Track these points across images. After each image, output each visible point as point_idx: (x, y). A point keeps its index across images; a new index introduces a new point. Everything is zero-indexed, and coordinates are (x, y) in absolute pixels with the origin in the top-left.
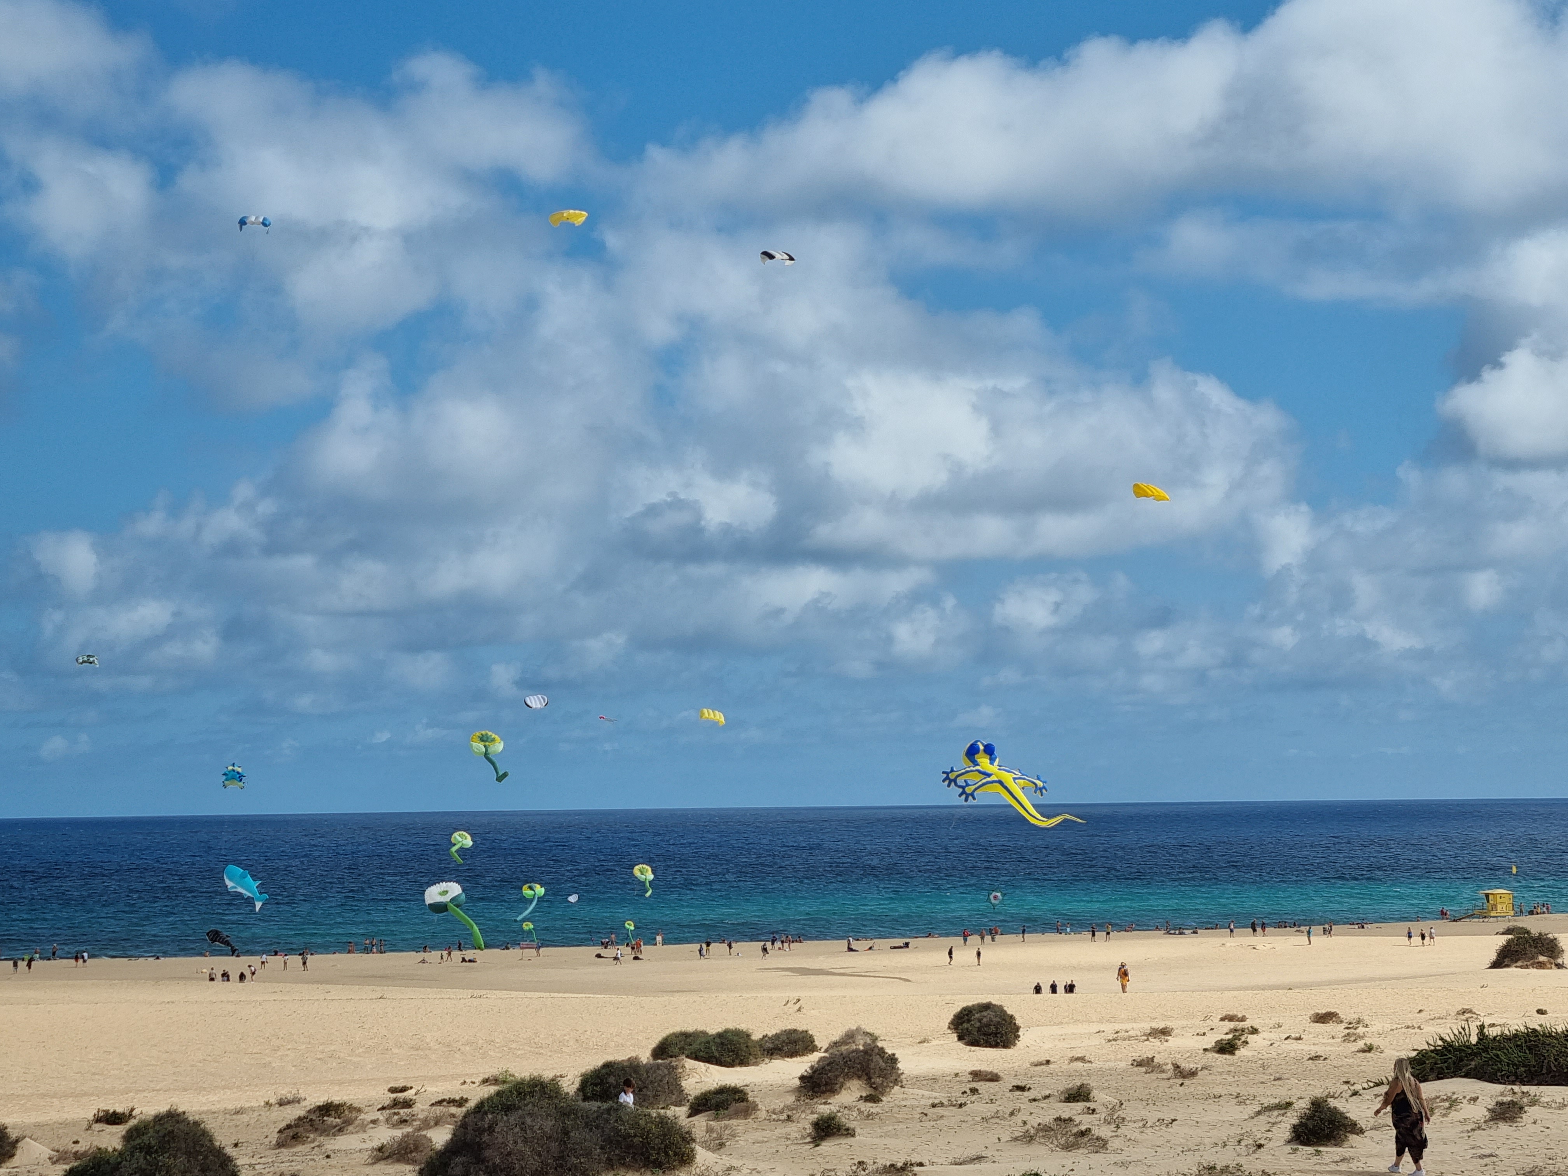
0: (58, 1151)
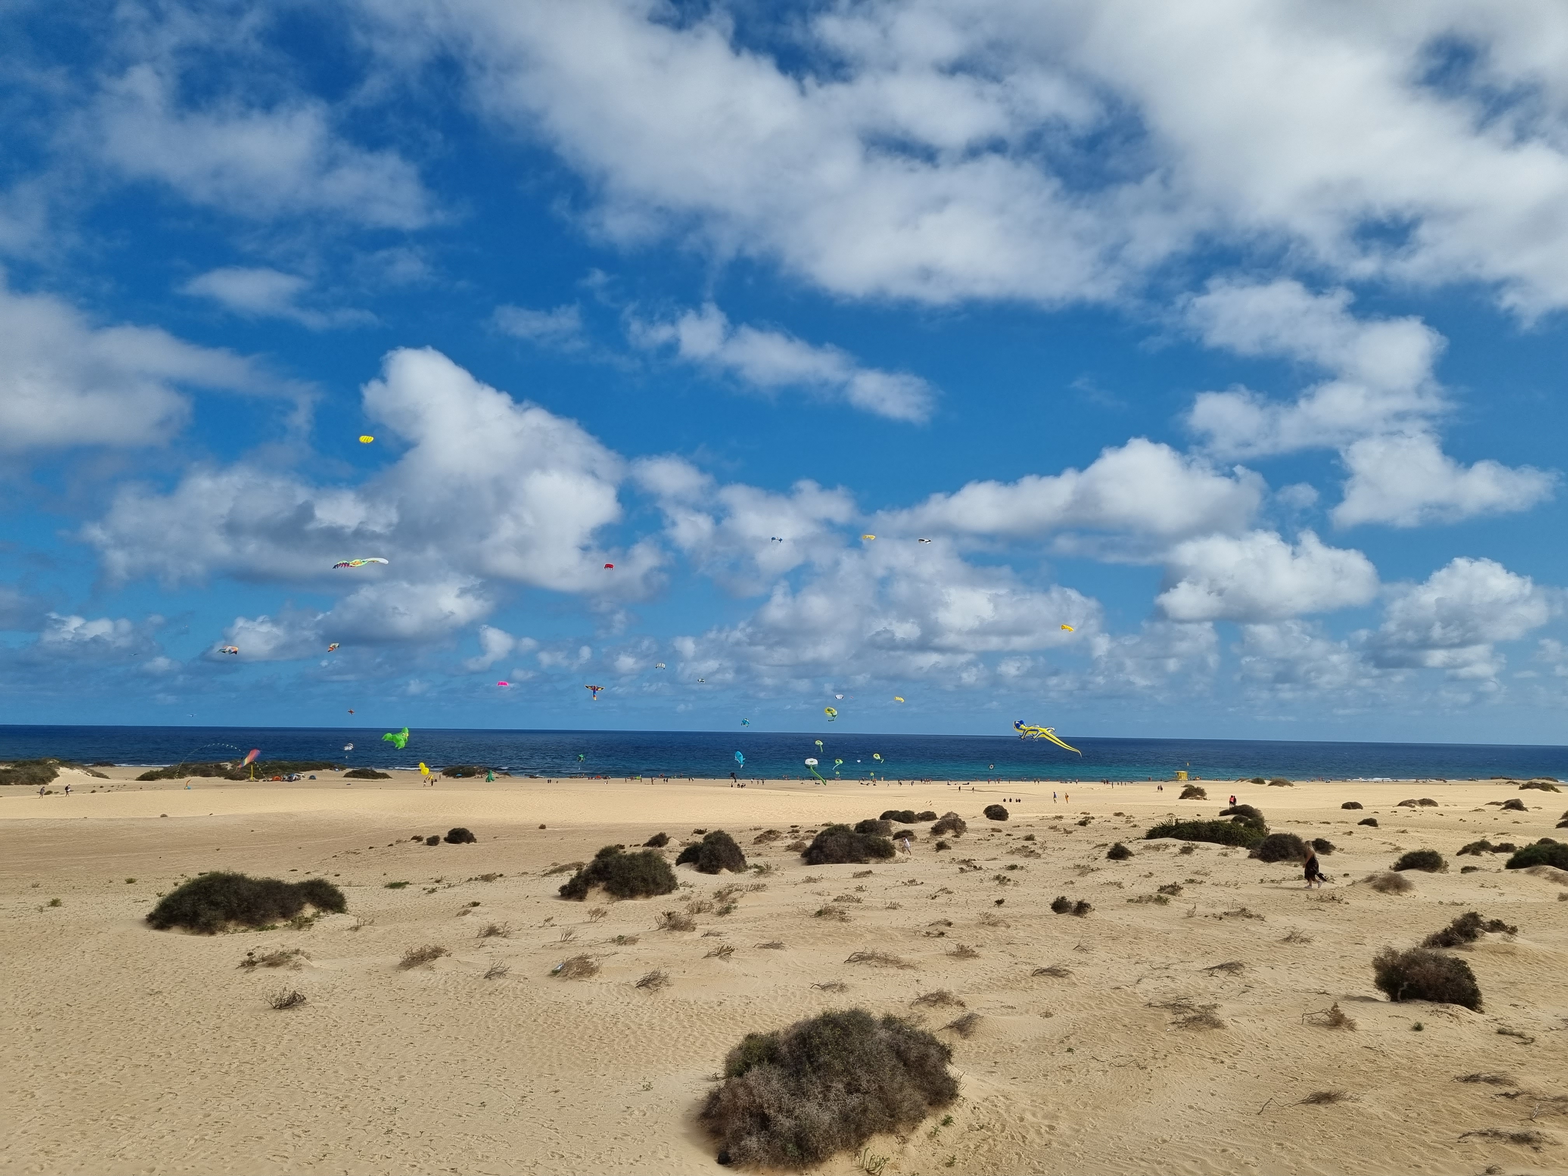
0: (682, 842)
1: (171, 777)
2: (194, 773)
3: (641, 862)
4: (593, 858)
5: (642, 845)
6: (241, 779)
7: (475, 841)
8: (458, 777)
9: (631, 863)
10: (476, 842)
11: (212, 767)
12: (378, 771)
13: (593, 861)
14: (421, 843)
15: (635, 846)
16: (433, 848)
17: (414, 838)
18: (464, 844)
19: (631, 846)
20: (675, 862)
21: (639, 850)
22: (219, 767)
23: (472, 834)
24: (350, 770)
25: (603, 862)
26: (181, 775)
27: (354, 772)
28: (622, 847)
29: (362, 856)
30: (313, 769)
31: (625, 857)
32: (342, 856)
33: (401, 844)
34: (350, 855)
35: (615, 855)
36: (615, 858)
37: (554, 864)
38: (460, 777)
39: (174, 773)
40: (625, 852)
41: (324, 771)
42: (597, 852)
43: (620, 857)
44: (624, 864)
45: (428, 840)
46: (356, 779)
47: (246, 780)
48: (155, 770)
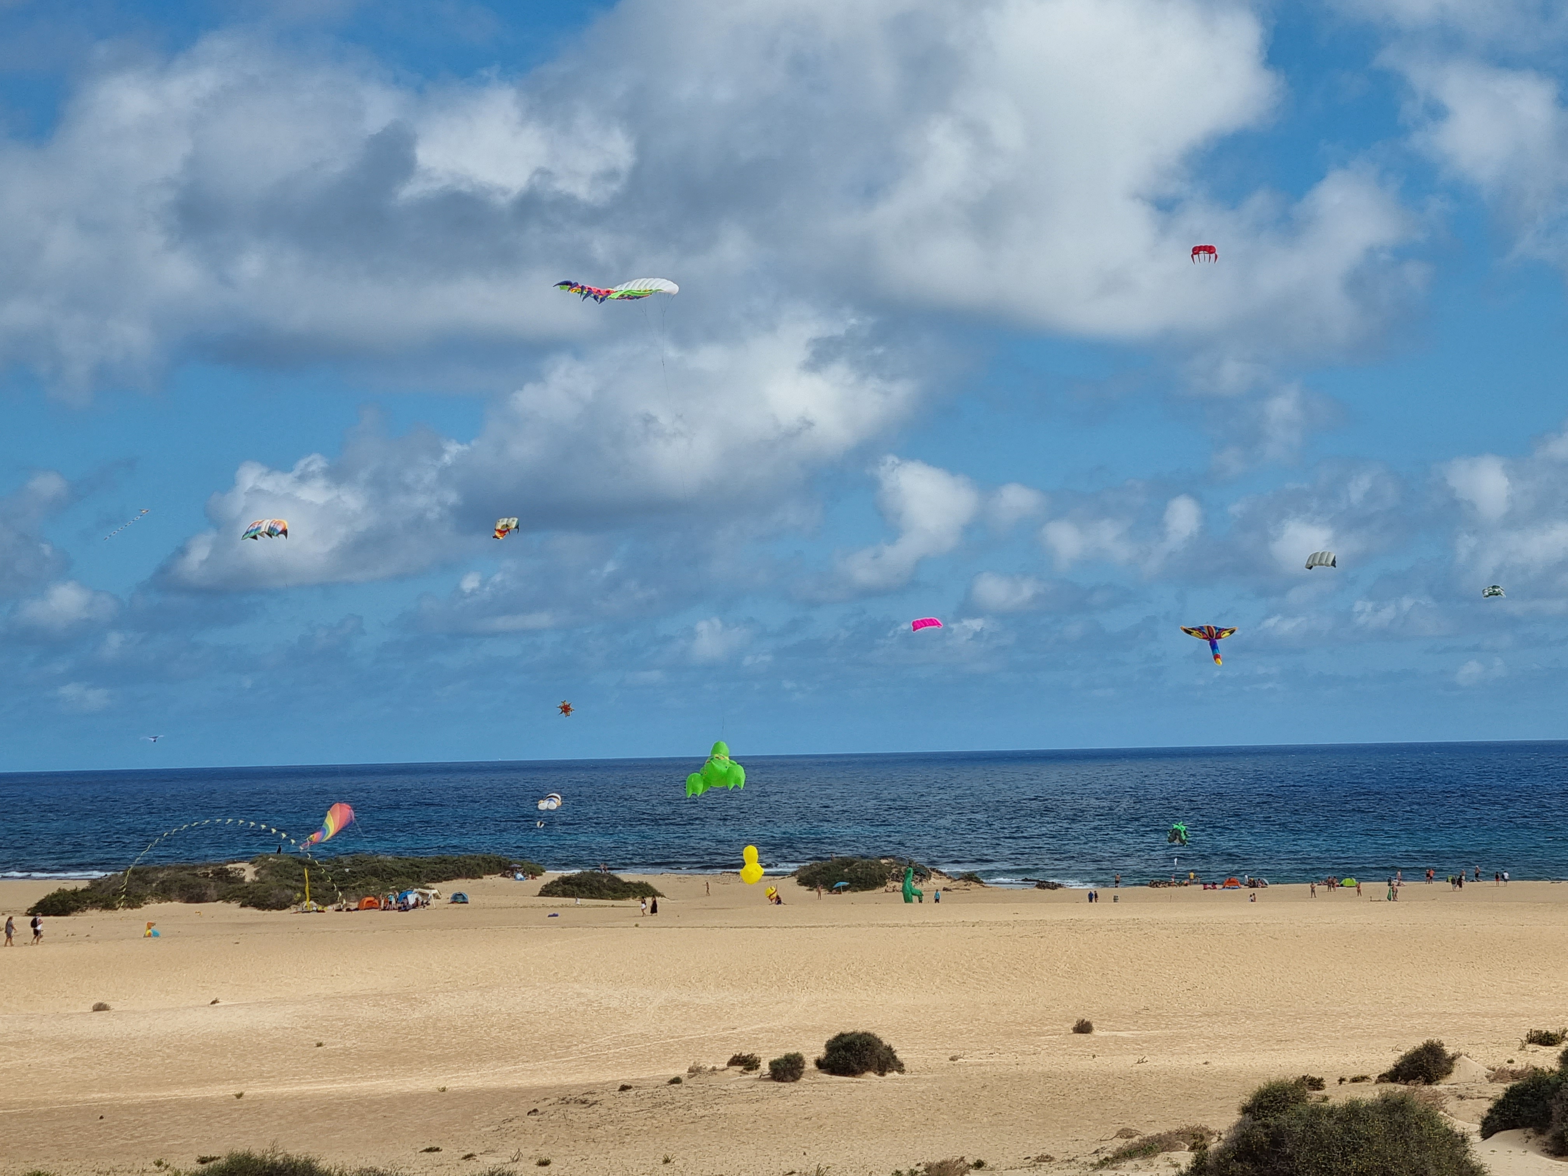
0: (1494, 1070)
1: (109, 906)
2: (165, 893)
3: (1378, 1127)
4: (1235, 1117)
5: (1375, 1077)
6: (282, 906)
7: (900, 1067)
8: (839, 890)
9: (1348, 1131)
10: (901, 1071)
11: (206, 875)
12: (627, 876)
13: (1240, 1125)
14: (754, 1074)
15: (1355, 1080)
16: (787, 1087)
17: (736, 1061)
18: (871, 1077)
19: (1341, 1080)
20: (1478, 1127)
21: (1369, 1094)
22: (222, 875)
23: (889, 1049)
24: (552, 875)
25: (1267, 1126)
26: (134, 901)
27: (565, 881)
28: (1316, 1084)
29: (603, 1111)
30: (458, 875)
31: (1331, 1113)
32: (551, 1110)
33: (702, 1078)
34: (573, 1108)
35: (1300, 1108)
36: (1300, 1116)
37: (1125, 1133)
38: (845, 889)
39: (116, 894)
40: (1326, 1099)
41: (488, 879)
42: (1247, 1100)
43: (1316, 1112)
44: (1329, 1132)
45: (774, 1065)
46: (571, 901)
47: (293, 909)
48: (69, 886)
